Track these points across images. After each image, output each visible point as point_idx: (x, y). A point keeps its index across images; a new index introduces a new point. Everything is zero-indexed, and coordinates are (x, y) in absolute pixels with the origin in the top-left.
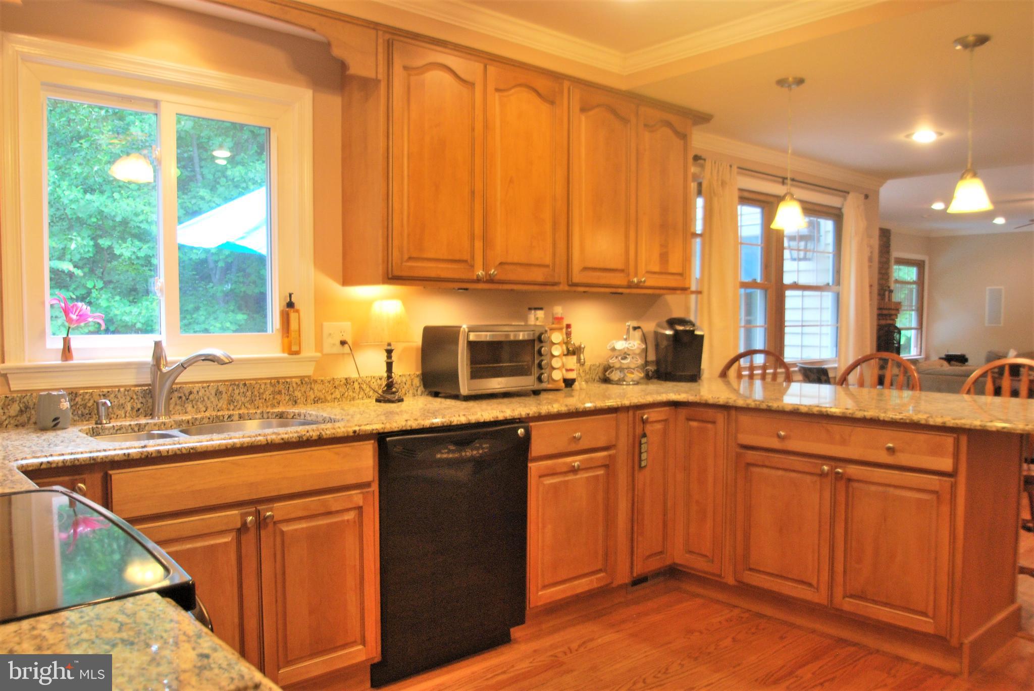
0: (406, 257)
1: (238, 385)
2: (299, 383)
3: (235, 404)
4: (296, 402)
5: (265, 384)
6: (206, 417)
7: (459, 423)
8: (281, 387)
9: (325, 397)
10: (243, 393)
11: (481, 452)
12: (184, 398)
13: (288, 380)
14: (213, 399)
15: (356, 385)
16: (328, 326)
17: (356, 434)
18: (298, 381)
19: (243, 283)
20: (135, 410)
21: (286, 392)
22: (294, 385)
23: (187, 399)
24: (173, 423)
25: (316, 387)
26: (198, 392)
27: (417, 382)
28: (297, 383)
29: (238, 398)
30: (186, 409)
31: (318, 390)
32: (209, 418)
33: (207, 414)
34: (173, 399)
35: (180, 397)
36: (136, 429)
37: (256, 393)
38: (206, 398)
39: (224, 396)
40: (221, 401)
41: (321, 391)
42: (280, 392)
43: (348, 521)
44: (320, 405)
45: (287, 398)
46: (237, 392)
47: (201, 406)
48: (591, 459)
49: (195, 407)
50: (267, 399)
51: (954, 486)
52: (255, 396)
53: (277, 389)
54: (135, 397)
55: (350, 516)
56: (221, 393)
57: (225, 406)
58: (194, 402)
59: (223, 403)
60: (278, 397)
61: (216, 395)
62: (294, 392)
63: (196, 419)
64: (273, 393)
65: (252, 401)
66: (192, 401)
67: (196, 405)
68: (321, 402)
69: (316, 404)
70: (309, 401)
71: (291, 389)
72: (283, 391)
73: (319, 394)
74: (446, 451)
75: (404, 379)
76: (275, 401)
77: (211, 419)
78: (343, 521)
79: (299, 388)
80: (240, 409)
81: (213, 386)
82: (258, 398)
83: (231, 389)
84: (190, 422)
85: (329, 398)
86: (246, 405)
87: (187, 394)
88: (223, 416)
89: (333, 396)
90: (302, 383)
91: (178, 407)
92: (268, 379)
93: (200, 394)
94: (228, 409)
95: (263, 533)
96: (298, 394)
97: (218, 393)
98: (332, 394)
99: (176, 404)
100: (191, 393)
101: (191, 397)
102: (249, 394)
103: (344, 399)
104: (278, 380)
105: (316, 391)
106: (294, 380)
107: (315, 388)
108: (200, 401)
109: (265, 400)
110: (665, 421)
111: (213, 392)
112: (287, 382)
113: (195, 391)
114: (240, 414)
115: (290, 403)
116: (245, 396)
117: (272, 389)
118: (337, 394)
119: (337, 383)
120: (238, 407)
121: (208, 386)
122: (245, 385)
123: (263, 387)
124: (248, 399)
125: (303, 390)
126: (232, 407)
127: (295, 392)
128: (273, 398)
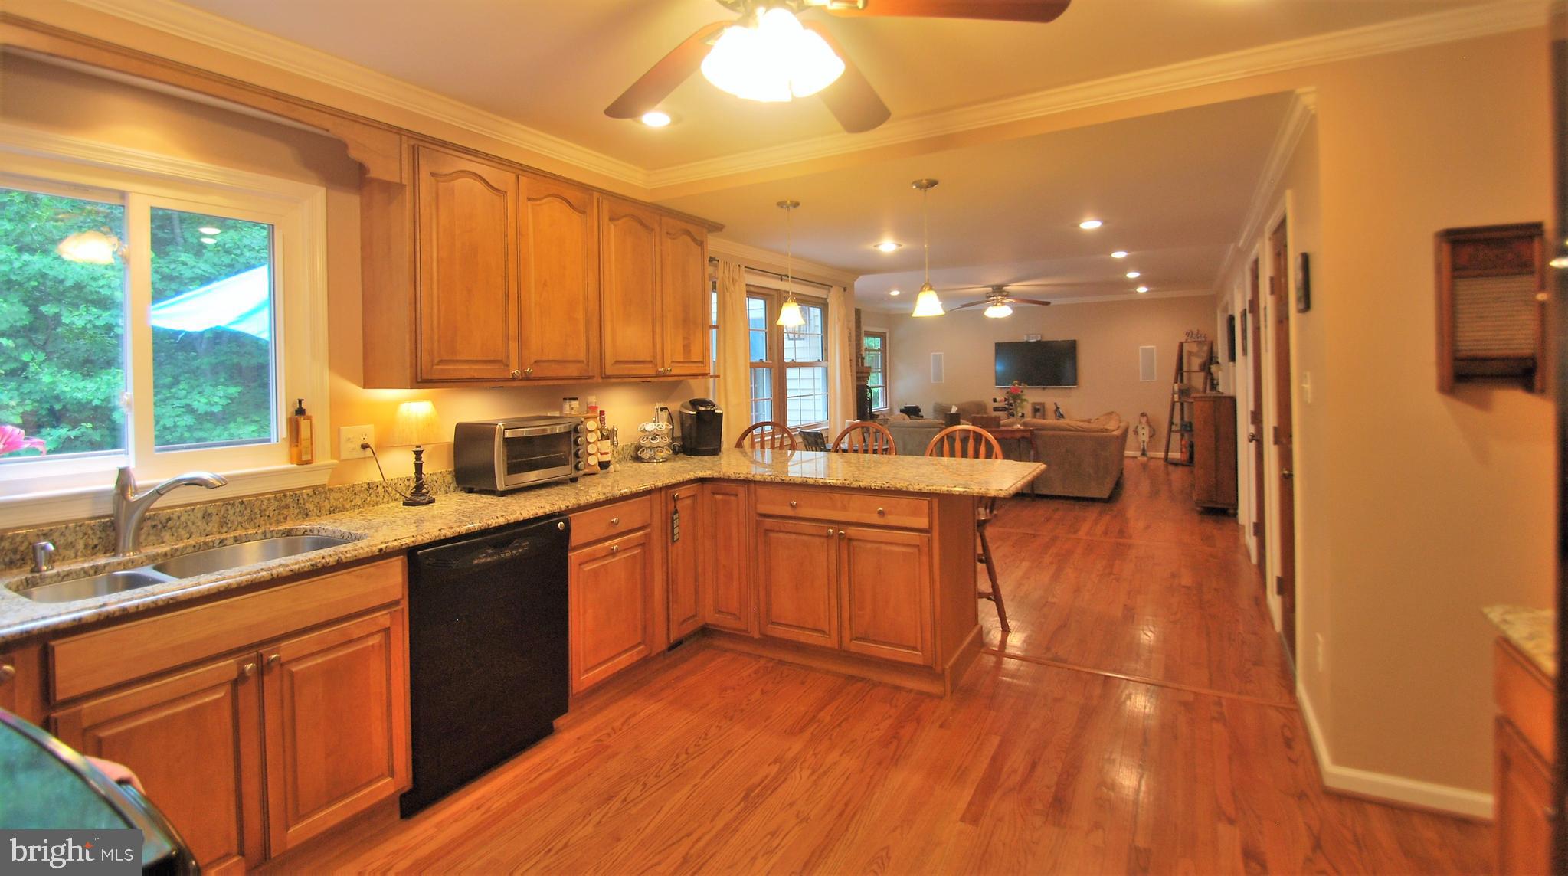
0: (436, 360)
1: (233, 504)
2: (311, 493)
3: (229, 525)
4: (307, 515)
5: (269, 499)
6: (190, 545)
7: (497, 525)
8: (288, 500)
9: (343, 505)
10: (240, 511)
11: (520, 550)
12: (160, 526)
13: (297, 492)
14: (199, 524)
15: (380, 489)
16: (347, 431)
17: (383, 552)
18: (310, 492)
19: (237, 353)
20: (90, 548)
21: (295, 505)
22: (305, 497)
23: (164, 527)
24: (144, 558)
25: (332, 496)
26: (179, 517)
27: (449, 478)
28: (308, 495)
29: (232, 518)
30: (162, 538)
31: (335, 499)
32: (194, 546)
33: (192, 542)
34: (145, 528)
35: (155, 526)
36: (92, 572)
37: (257, 510)
38: (189, 523)
39: (215, 518)
40: (211, 524)
41: (338, 500)
42: (287, 507)
43: (373, 646)
44: (337, 515)
45: (296, 511)
46: (231, 512)
47: (182, 532)
48: (628, 540)
49: (176, 535)
50: (271, 516)
51: (930, 540)
52: (256, 513)
53: (283, 503)
54: (90, 532)
55: (375, 640)
56: (210, 515)
57: (215, 529)
58: (174, 529)
59: (213, 526)
60: (285, 512)
61: (204, 518)
62: (304, 504)
63: (177, 550)
64: (279, 508)
65: (251, 520)
66: (171, 528)
67: (177, 531)
68: (339, 512)
69: (332, 515)
70: (323, 512)
71: (301, 501)
72: (291, 505)
73: (335, 503)
74: (484, 555)
75: (435, 478)
76: (281, 517)
77: (197, 547)
78: (367, 647)
79: (311, 500)
80: (235, 530)
81: (199, 508)
82: (259, 516)
83: (223, 509)
84: (169, 554)
85: (348, 506)
86: (243, 525)
87: (164, 521)
88: (213, 542)
89: (353, 504)
90: (315, 494)
91: (152, 538)
92: (271, 493)
93: (183, 519)
94: (220, 533)
95: (266, 679)
96: (310, 506)
97: (206, 516)
98: (351, 501)
99: (149, 534)
100: (169, 519)
101: (170, 524)
102: (247, 512)
103: (366, 505)
104: (284, 493)
105: (332, 501)
106: (304, 491)
107: (331, 498)
108: (181, 526)
109: (269, 516)
110: (693, 496)
111: (200, 515)
112: (296, 495)
113: (175, 516)
114: (235, 537)
115: (300, 516)
116: (243, 515)
117: (277, 504)
118: (358, 501)
119: (357, 489)
120: (233, 528)
121: (194, 509)
122: (242, 503)
123: (265, 502)
124: (246, 518)
125: (316, 500)
126: (225, 529)
127: (307, 504)
128: (279, 514)
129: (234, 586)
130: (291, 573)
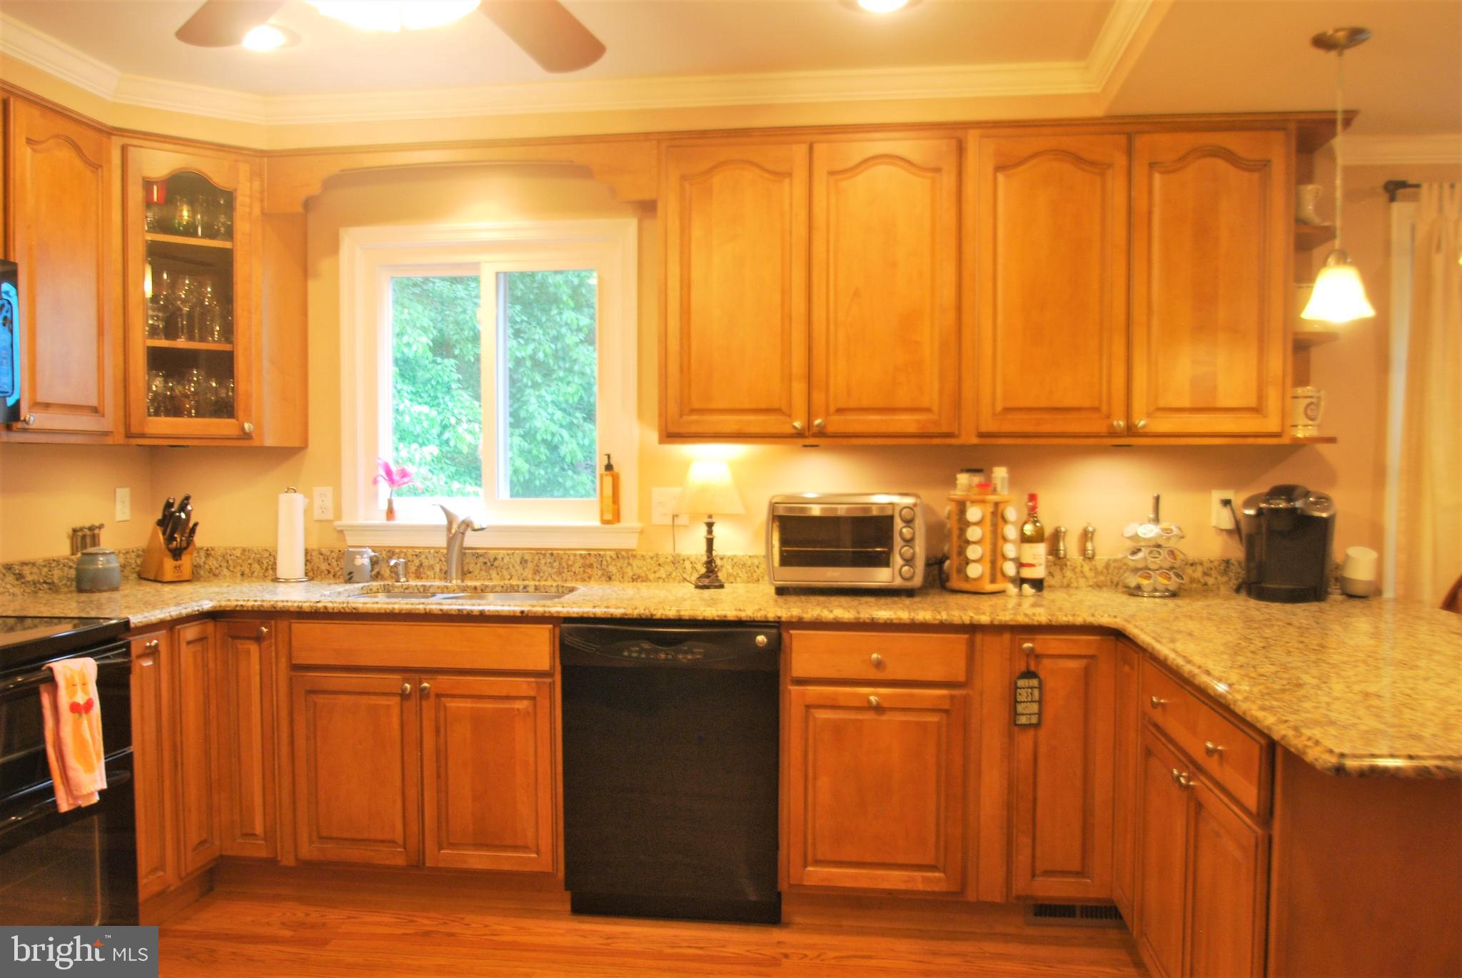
1: (544, 555)
2: (615, 556)
3: (541, 574)
4: (610, 578)
5: (575, 555)
6: (499, 585)
8: (592, 560)
9: (646, 575)
10: (550, 563)
12: (489, 564)
13: (602, 553)
14: (518, 568)
15: (688, 564)
16: (658, 493)
18: (613, 554)
20: (443, 572)
21: (599, 566)
22: (609, 559)
23: (492, 565)
25: (635, 563)
26: (503, 559)
28: (611, 557)
29: (544, 568)
30: (490, 575)
31: (638, 567)
32: (502, 587)
34: (479, 564)
35: (485, 563)
36: (422, 590)
37: (564, 564)
38: (511, 566)
39: (530, 565)
40: (527, 570)
41: (641, 568)
42: (591, 566)
43: (518, 710)
44: (639, 585)
45: (600, 573)
46: (543, 561)
47: (505, 573)
48: (912, 696)
49: (500, 574)
50: (577, 572)
52: (563, 568)
53: (588, 562)
54: (443, 559)
55: (522, 705)
56: (526, 561)
57: (530, 576)
58: (499, 569)
59: (528, 572)
60: (589, 570)
61: (521, 563)
62: (607, 566)
64: (584, 566)
65: (560, 573)
66: (496, 568)
67: (501, 572)
68: (642, 581)
69: (635, 583)
70: (625, 578)
71: (604, 563)
72: (595, 565)
73: (638, 571)
75: (756, 562)
76: (586, 575)
77: (505, 589)
78: (513, 709)
79: (614, 563)
80: (546, 580)
81: (518, 554)
82: (566, 570)
83: (536, 558)
85: (652, 576)
86: (553, 576)
87: (492, 560)
88: (518, 586)
89: (657, 575)
90: (618, 557)
93: (505, 561)
94: (534, 580)
96: (613, 569)
97: (523, 562)
98: (655, 572)
99: (481, 570)
100: (495, 559)
101: (496, 563)
102: (556, 564)
103: (670, 580)
105: (635, 568)
106: (608, 553)
107: (634, 564)
108: (504, 568)
109: (575, 573)
110: (1092, 657)
111: (518, 560)
112: (600, 555)
113: (500, 557)
114: (536, 586)
115: (603, 578)
116: (552, 567)
117: (582, 561)
118: (662, 573)
119: (662, 560)
120: (545, 578)
121: (513, 553)
122: (552, 554)
123: (572, 558)
124: (555, 570)
125: (619, 565)
126: (538, 578)
127: (610, 567)
128: (584, 572)
129: (397, 611)
130: (440, 612)
